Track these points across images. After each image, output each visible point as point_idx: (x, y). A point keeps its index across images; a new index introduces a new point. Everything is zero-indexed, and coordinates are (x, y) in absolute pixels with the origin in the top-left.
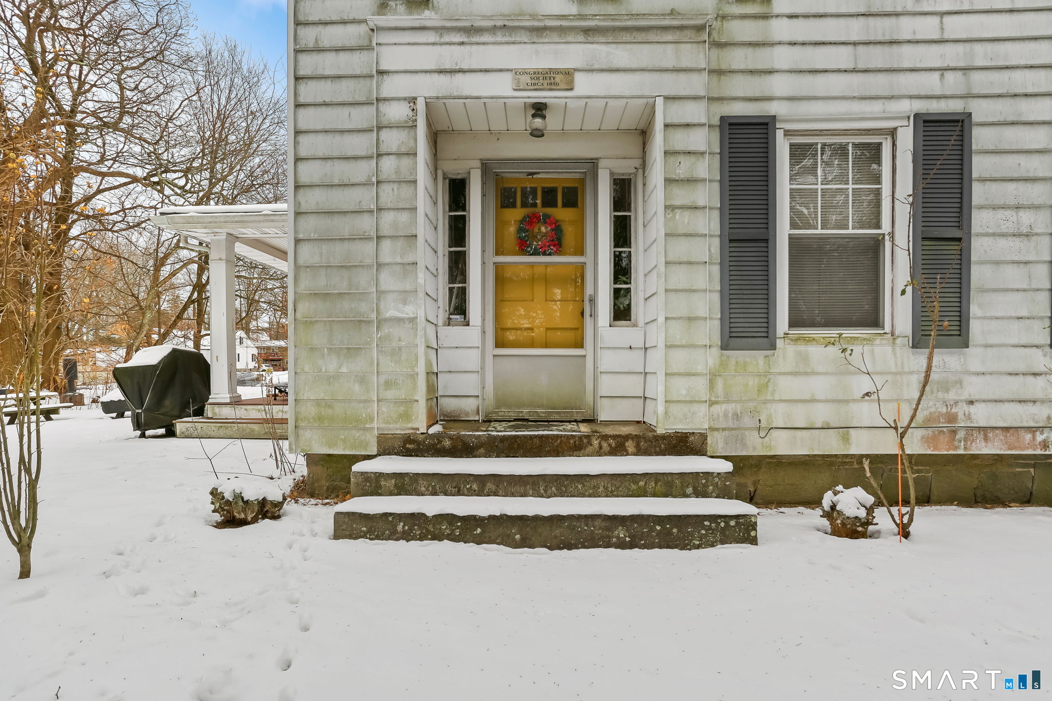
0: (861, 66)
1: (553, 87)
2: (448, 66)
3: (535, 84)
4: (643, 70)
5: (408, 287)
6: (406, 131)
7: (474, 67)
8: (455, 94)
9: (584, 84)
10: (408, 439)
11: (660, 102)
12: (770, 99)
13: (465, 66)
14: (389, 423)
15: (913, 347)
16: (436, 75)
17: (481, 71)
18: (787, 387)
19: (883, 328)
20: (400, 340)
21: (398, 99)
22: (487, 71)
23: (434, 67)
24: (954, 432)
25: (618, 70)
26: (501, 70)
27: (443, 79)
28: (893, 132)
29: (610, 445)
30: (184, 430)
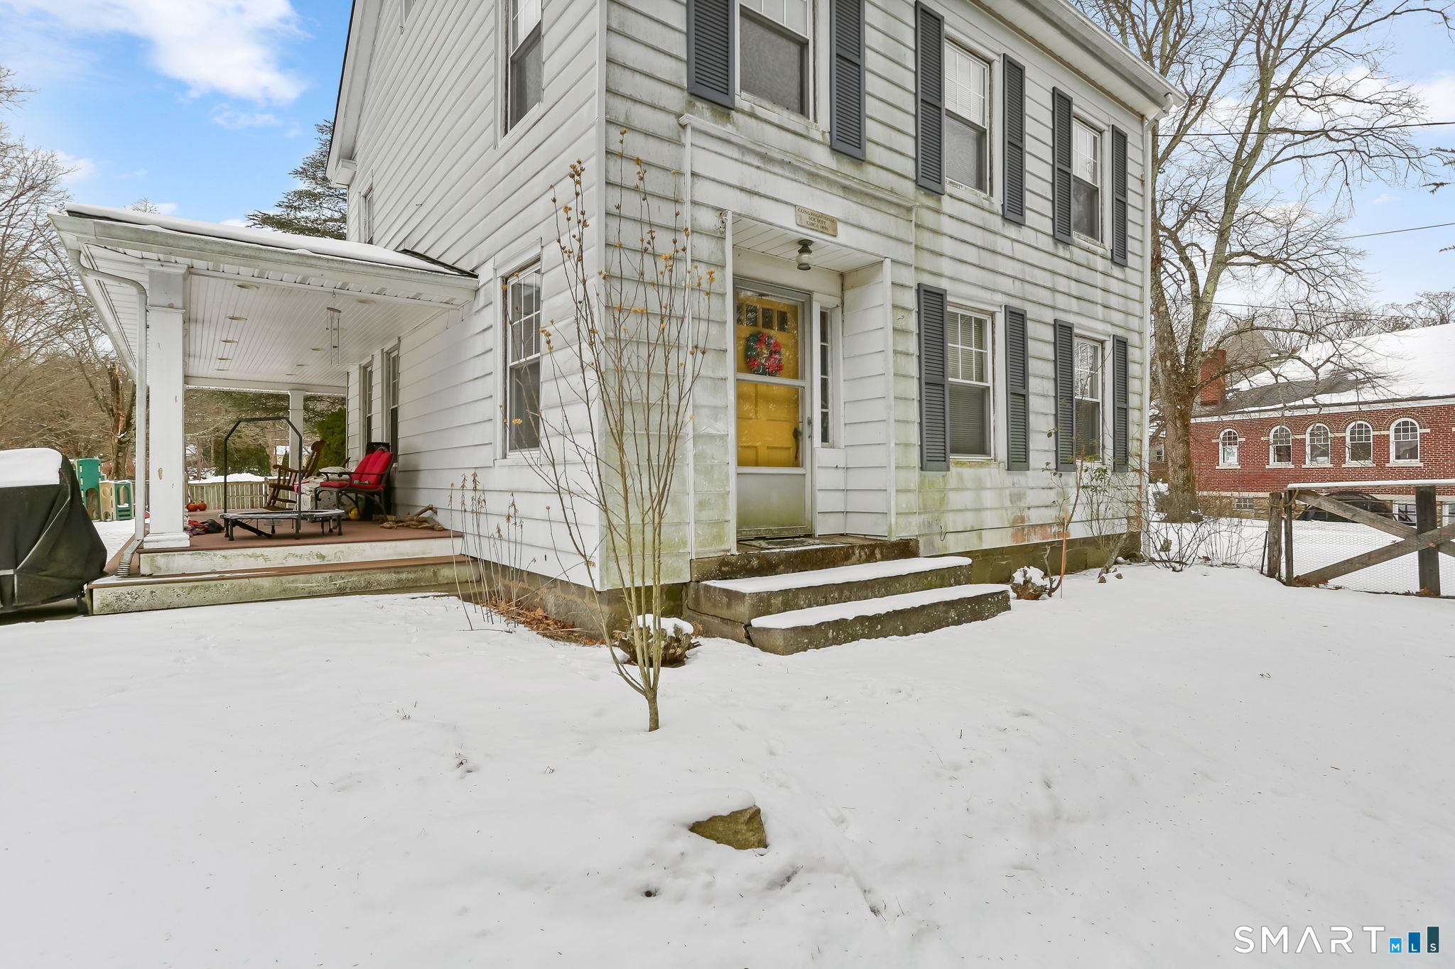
0: (982, 265)
1: (825, 231)
2: (748, 186)
3: (813, 225)
4: (877, 233)
5: (720, 403)
6: (714, 241)
7: (768, 194)
8: (755, 215)
9: (845, 235)
10: (723, 562)
11: (888, 262)
12: (940, 275)
13: (762, 191)
14: (706, 547)
15: (1008, 469)
16: (738, 191)
17: (772, 199)
18: (956, 500)
19: (990, 455)
20: (713, 458)
21: (707, 206)
22: (776, 200)
23: (738, 184)
24: (1023, 529)
25: (862, 228)
26: (787, 203)
27: (743, 197)
28: (992, 314)
29: (866, 553)
30: (111, 599)
